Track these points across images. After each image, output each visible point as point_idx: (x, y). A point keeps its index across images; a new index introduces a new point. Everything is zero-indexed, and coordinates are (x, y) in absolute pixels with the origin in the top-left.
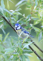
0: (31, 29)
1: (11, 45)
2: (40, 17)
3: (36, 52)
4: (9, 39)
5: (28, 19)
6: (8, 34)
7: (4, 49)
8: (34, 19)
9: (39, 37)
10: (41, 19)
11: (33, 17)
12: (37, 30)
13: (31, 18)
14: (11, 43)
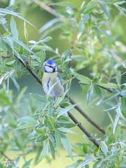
0: (71, 79)
1: (30, 111)
2: (90, 56)
3: (82, 124)
4: (27, 100)
5: (65, 59)
6: (25, 89)
7: (16, 119)
8: (77, 60)
9: (88, 95)
10: (91, 58)
11: (75, 54)
12: (83, 79)
13: (72, 57)
14: (29, 108)
